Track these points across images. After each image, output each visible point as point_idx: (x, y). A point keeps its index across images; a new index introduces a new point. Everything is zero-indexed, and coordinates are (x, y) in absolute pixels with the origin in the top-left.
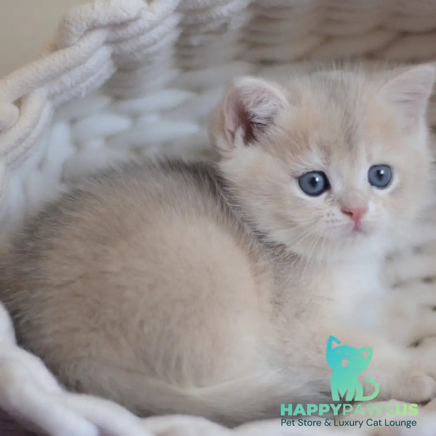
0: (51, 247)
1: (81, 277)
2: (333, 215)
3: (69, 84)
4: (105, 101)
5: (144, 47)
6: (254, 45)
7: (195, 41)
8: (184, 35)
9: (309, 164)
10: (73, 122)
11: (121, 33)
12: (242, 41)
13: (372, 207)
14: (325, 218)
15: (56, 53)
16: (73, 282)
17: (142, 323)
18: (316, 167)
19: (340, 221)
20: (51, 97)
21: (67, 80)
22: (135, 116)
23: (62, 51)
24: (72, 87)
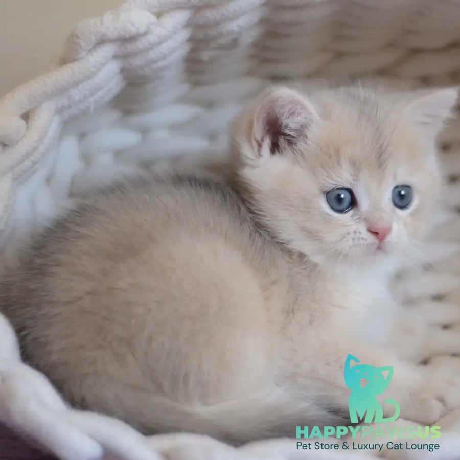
0: (58, 264)
1: (89, 293)
2: (360, 233)
3: (77, 98)
4: (115, 115)
5: (154, 61)
6: (265, 61)
7: (205, 55)
8: (194, 50)
9: (339, 180)
10: (82, 136)
11: (130, 47)
12: (253, 56)
13: (395, 227)
14: (352, 235)
15: (65, 67)
16: (80, 298)
17: (150, 339)
18: (345, 183)
19: (366, 240)
20: (60, 111)
21: (76, 94)
22: (144, 131)
23: (70, 65)
24: (80, 101)
